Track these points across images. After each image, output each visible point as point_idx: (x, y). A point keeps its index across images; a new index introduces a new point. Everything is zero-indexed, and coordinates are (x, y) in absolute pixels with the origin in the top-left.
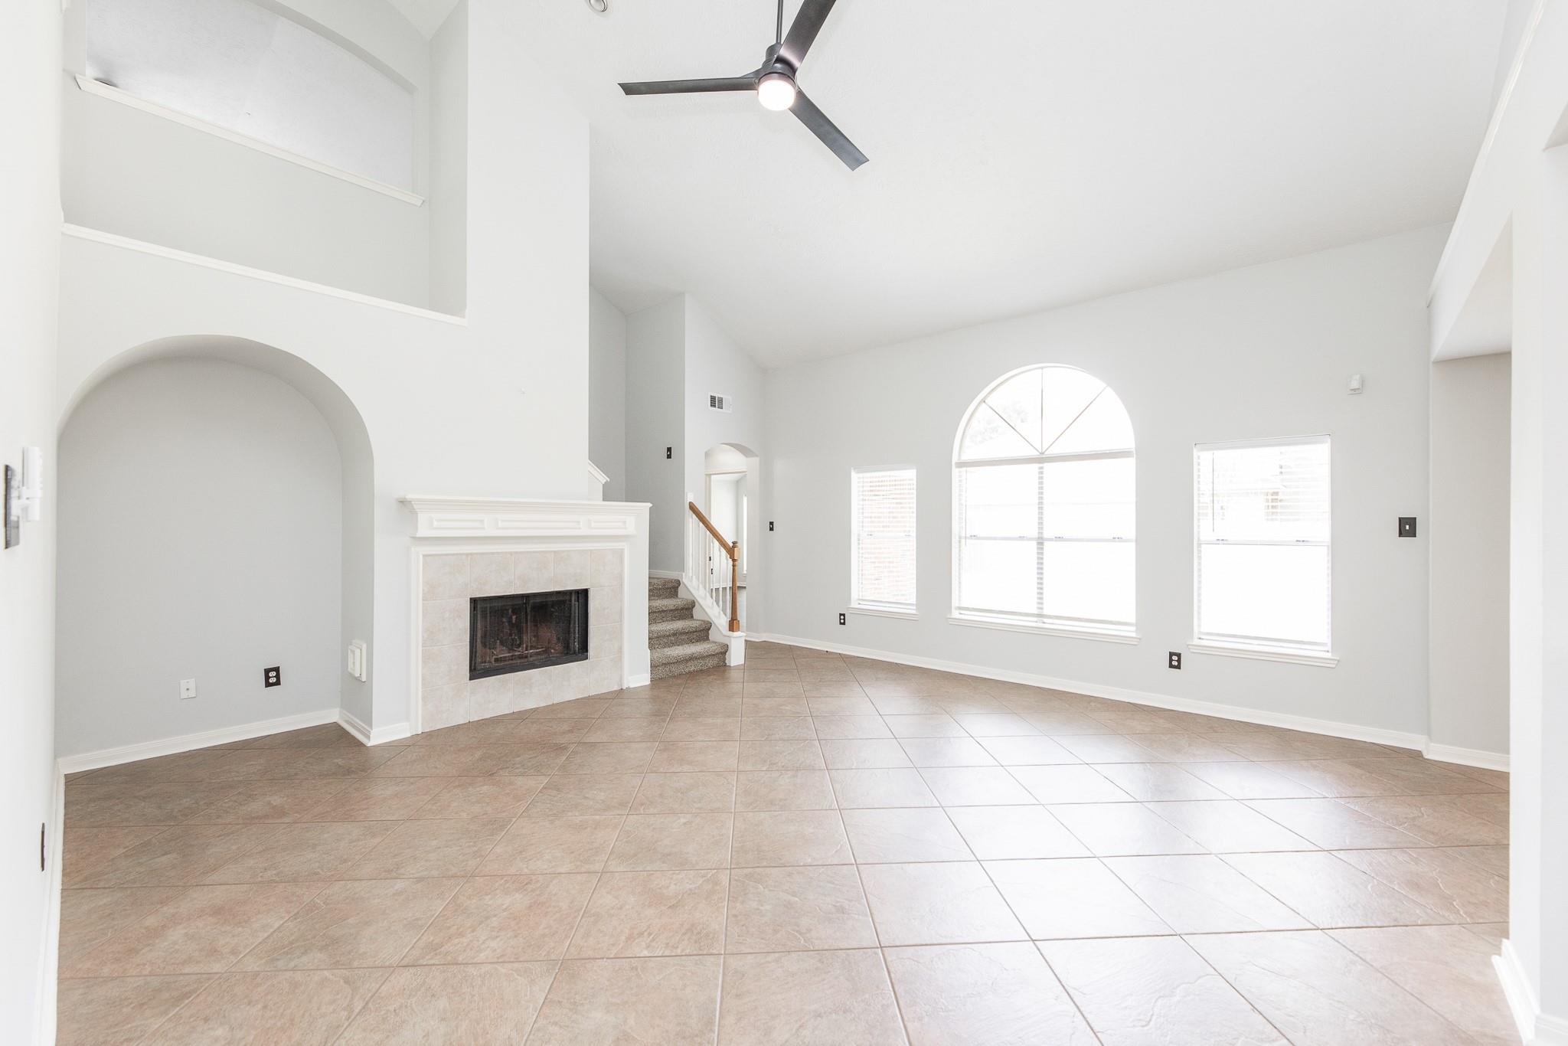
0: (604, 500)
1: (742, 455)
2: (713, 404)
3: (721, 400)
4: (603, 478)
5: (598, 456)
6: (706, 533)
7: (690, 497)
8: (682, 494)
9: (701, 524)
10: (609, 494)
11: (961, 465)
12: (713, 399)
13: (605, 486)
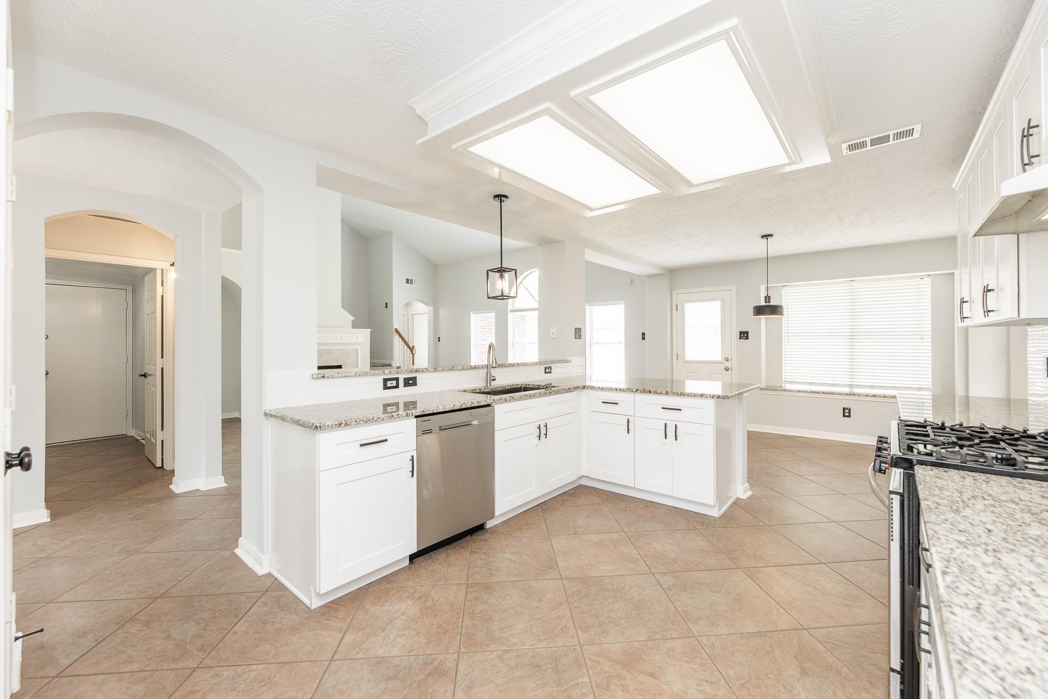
0: (352, 328)
1: (424, 305)
2: (407, 282)
3: (411, 280)
4: (352, 318)
5: (347, 305)
6: (404, 346)
7: (396, 326)
8: (392, 325)
9: (400, 339)
10: (355, 325)
11: (512, 311)
12: (407, 280)
13: (353, 322)
